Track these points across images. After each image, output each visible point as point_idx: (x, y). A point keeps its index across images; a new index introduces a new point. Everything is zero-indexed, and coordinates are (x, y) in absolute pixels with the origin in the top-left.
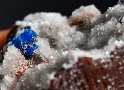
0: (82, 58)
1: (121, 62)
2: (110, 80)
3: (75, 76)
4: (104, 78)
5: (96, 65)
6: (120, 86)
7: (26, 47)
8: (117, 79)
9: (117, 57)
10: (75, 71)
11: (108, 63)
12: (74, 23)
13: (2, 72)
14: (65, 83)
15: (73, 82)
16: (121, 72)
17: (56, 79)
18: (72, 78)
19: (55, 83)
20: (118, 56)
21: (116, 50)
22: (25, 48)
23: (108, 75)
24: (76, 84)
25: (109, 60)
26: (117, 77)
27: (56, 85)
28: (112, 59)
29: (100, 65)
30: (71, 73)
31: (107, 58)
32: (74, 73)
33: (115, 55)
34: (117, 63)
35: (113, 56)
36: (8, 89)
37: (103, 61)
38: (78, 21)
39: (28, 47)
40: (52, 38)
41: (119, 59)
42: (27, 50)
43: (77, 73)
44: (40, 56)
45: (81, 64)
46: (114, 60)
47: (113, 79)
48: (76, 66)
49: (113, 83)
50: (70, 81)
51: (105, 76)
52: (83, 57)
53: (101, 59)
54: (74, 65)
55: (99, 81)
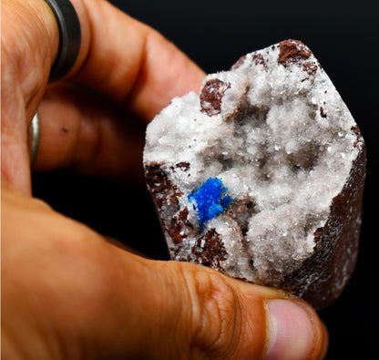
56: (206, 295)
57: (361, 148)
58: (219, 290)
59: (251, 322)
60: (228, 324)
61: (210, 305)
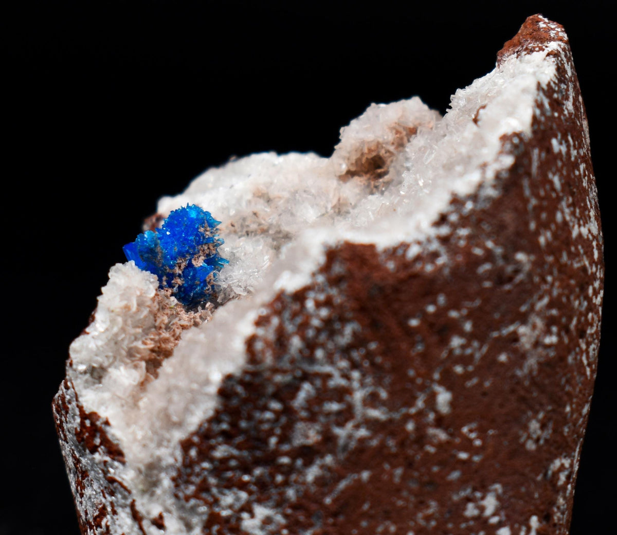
0: (337, 247)
1: (478, 245)
2: (454, 314)
3: (324, 312)
4: (431, 309)
5: (391, 265)
6: (495, 334)
7: (180, 267)
8: (480, 308)
9: (464, 232)
10: (322, 297)
11: (435, 255)
12: (353, 169)
13: (97, 355)
14: (296, 342)
15: (323, 337)
16: (487, 284)
17: (260, 332)
18: (316, 322)
19: (259, 346)
20: (464, 226)
21: (452, 208)
22: (178, 271)
23: (442, 299)
24: (333, 341)
25: (435, 246)
26: (478, 303)
27: (263, 352)
28: (444, 240)
29: (405, 265)
30: (310, 304)
31: (429, 240)
32: (318, 305)
33: (454, 226)
34: (467, 252)
35: (444, 230)
36: (125, 408)
37: (414, 251)
38: (364, 160)
39: (190, 265)
40: (279, 232)
41: (469, 238)
42: (184, 275)
43: (328, 303)
44: (232, 290)
45: (338, 269)
46: (453, 241)
47: (465, 312)
48: (321, 279)
49: (468, 327)
50: (310, 333)
51: (434, 302)
52: (342, 243)
53: (405, 246)
54: (314, 275)
55: (414, 323)
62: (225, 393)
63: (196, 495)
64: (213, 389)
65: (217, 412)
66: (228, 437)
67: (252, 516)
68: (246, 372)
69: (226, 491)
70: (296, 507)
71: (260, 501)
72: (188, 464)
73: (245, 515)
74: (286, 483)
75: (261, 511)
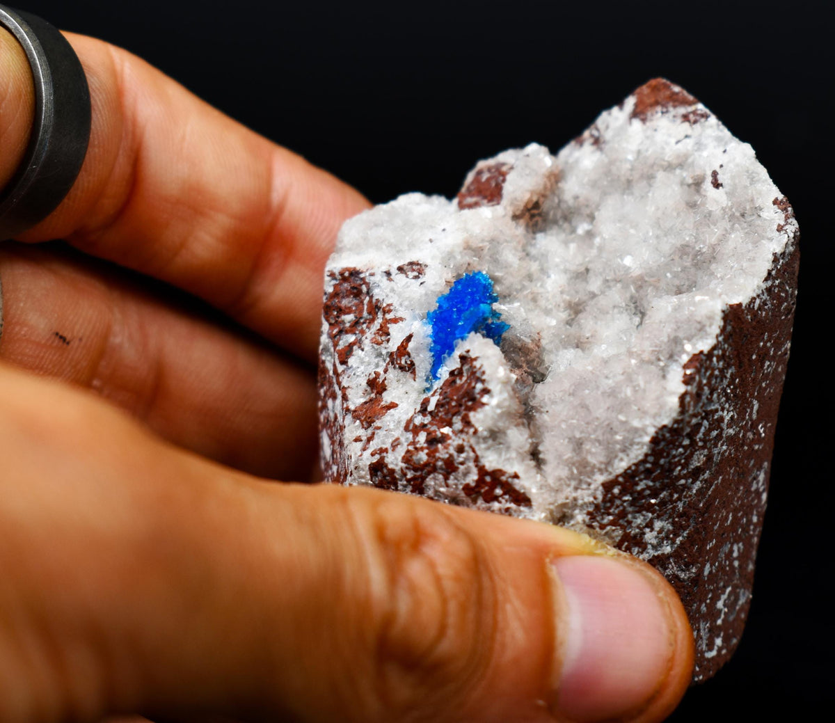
3: (721, 364)
4: (761, 344)
9: (777, 282)
11: (765, 303)
12: (520, 213)
16: (783, 318)
17: (689, 388)
18: (717, 372)
20: (778, 278)
21: (774, 266)
23: (766, 335)
25: (765, 296)
28: (769, 291)
29: (753, 315)
30: (715, 360)
31: (763, 293)
32: (719, 359)
33: (774, 279)
35: (769, 283)
37: (757, 303)
43: (723, 356)
46: (772, 290)
47: (772, 341)
48: (721, 338)
49: (772, 352)
51: (763, 339)
53: (754, 300)
55: (754, 357)
56: (405, 547)
57: (792, 235)
58: (434, 537)
59: (517, 603)
60: (463, 608)
61: (415, 569)
62: (655, 441)
63: (612, 523)
64: (647, 439)
65: (646, 455)
66: (648, 473)
67: (652, 530)
68: (676, 421)
69: (637, 515)
70: (680, 515)
71: (658, 517)
72: (609, 499)
73: (647, 530)
74: (679, 499)
75: (658, 525)
